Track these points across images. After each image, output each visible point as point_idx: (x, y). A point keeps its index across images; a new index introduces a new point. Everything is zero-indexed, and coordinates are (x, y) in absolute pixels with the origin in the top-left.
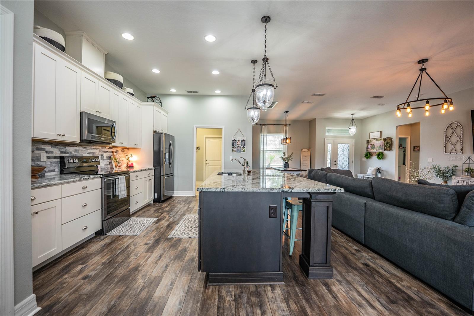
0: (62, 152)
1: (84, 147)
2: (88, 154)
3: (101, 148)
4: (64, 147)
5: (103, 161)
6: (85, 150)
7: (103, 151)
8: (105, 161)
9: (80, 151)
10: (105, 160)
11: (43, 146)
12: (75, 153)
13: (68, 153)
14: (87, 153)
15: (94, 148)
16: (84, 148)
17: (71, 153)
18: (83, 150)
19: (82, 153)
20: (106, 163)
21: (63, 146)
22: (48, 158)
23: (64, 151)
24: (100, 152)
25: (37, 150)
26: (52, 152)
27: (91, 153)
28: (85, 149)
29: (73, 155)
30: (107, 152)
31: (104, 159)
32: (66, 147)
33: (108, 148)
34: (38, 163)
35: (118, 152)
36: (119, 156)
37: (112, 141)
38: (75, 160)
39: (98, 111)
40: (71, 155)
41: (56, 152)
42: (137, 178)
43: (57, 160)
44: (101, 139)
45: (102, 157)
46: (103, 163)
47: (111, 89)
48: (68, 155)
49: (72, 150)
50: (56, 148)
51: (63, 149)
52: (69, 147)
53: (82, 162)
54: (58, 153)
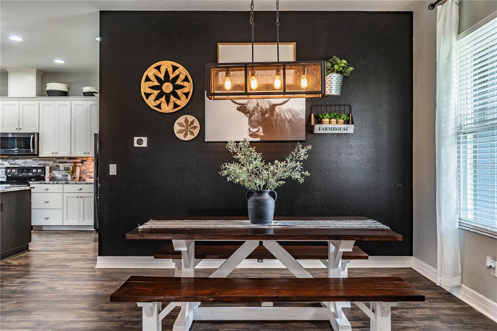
0: (11, 164)
2: (38, 165)
3: (57, 159)
5: (60, 172)
6: (34, 162)
7: (60, 162)
8: (63, 172)
10: (62, 171)
12: (24, 165)
13: (17, 164)
15: (46, 160)
16: (33, 160)
17: (19, 164)
18: (32, 162)
20: (63, 174)
21: (12, 159)
24: (54, 163)
26: (3, 164)
27: (42, 164)
28: (34, 161)
29: (21, 166)
30: (66, 162)
31: (61, 169)
32: (15, 160)
33: (67, 159)
35: (85, 162)
36: (87, 167)
37: (30, 153)
38: (13, 170)
39: (18, 128)
40: (20, 166)
41: (7, 164)
42: (48, 191)
43: (5, 170)
44: (14, 152)
45: (57, 168)
46: (59, 174)
47: (38, 102)
48: (17, 166)
49: (20, 162)
50: (6, 161)
51: (12, 162)
52: (18, 160)
53: (22, 172)
54: (8, 165)
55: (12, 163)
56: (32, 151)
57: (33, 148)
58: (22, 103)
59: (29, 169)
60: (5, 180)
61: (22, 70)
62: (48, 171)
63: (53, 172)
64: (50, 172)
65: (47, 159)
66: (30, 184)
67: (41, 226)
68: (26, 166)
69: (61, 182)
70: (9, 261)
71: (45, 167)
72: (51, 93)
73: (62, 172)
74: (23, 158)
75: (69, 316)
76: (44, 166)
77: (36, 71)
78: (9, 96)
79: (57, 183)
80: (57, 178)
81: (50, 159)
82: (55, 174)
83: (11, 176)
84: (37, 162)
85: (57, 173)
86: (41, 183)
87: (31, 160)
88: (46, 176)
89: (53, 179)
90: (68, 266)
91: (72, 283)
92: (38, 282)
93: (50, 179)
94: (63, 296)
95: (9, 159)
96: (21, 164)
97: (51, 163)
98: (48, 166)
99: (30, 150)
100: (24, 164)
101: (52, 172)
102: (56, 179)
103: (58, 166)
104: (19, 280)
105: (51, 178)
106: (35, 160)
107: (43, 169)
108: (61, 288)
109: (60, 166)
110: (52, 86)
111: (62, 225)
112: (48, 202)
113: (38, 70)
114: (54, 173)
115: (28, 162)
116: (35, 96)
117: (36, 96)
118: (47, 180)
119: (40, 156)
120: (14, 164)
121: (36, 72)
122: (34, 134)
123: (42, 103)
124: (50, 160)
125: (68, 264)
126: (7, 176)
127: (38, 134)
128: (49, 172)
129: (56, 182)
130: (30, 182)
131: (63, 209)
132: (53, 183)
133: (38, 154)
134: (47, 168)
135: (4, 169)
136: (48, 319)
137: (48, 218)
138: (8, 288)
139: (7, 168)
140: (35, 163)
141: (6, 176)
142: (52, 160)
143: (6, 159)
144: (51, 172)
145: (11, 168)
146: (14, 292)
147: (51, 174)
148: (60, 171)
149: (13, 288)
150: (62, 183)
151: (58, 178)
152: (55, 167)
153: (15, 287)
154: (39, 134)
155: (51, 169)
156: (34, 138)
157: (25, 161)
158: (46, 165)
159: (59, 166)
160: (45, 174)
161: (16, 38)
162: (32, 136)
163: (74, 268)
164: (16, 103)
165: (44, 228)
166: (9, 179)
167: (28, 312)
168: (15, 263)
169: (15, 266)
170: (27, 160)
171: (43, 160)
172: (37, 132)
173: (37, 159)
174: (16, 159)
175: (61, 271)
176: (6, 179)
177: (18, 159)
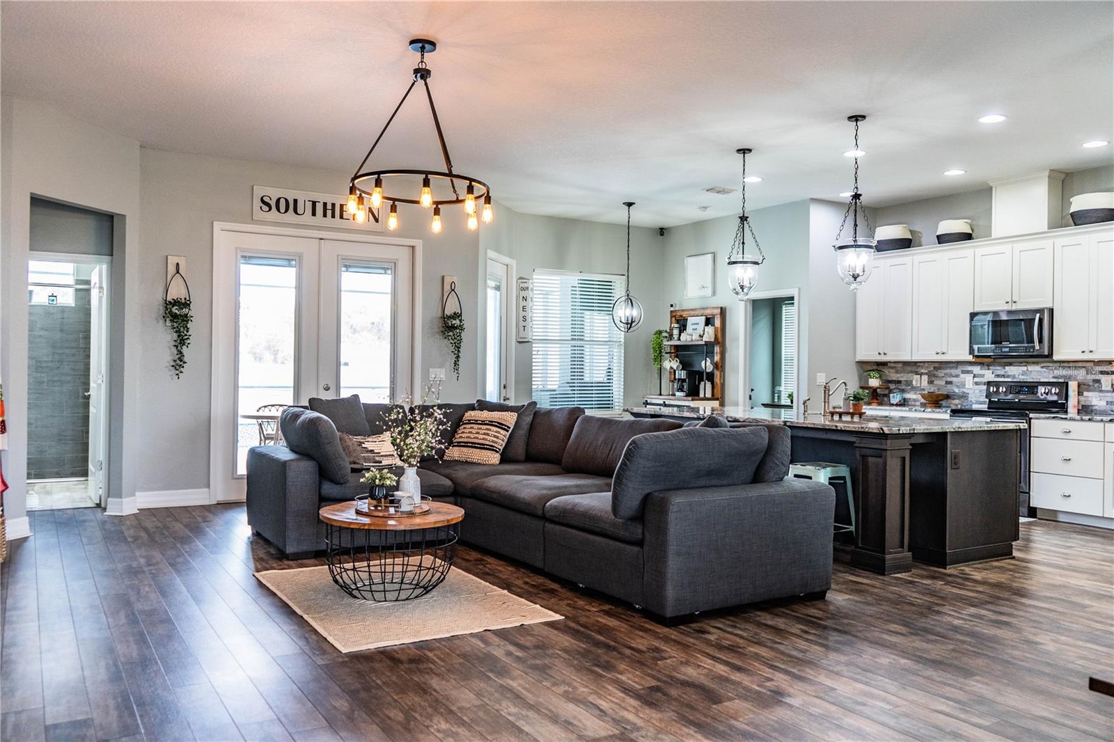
0: (998, 376)
1: (1042, 365)
2: (1054, 377)
3: (1094, 365)
4: (1001, 368)
5: (1101, 394)
6: (1045, 372)
7: (1102, 373)
8: (1109, 394)
9: (1033, 373)
10: (1108, 391)
11: (970, 368)
12: (1023, 377)
13: (1008, 376)
14: (1051, 376)
15: (1069, 367)
16: (1042, 367)
17: (1014, 377)
18: (1040, 372)
19: (1039, 377)
21: (1000, 366)
22: (976, 383)
23: (1002, 373)
24: (1087, 374)
25: (962, 373)
26: (982, 376)
27: (1061, 376)
28: (1045, 370)
29: (1018, 380)
32: (1006, 367)
34: (964, 390)
37: (1034, 352)
38: (1001, 388)
39: (1009, 300)
40: (1015, 380)
41: (989, 375)
42: (1069, 436)
43: (985, 387)
44: (1001, 350)
45: (1096, 385)
46: (1101, 400)
47: (1050, 242)
48: (1009, 380)
49: (1017, 373)
50: (989, 369)
51: (1000, 370)
52: (1012, 368)
53: (1018, 393)
54: (991, 378)
55: (999, 373)
56: (1037, 347)
57: (1041, 341)
58: (1019, 246)
59: (1032, 387)
60: (984, 407)
61: (1020, 178)
62: (1074, 391)
63: (1085, 394)
64: (1079, 395)
65: (1071, 364)
66: (1031, 418)
67: (1055, 512)
68: (1028, 381)
69: (1099, 418)
70: (967, 570)
71: (1067, 383)
72: (1080, 219)
73: (1107, 394)
74: (1021, 363)
75: (1044, 706)
76: (1066, 381)
77: (1048, 174)
78: (993, 237)
79: (1089, 419)
80: (1094, 408)
81: (1080, 364)
82: (1090, 399)
83: (996, 400)
84: (1051, 372)
85: (1096, 398)
86: (1054, 418)
87: (1037, 368)
88: (1069, 402)
89: (1085, 410)
90: (1083, 607)
91: (1080, 643)
92: (1006, 623)
93: (1078, 410)
94: (1049, 664)
95: (994, 366)
96: (1017, 376)
97: (1081, 374)
98: (1075, 380)
99: (1034, 347)
100: (1023, 375)
101: (1083, 395)
102: (1092, 411)
103: (1098, 381)
104: (973, 610)
105: (1080, 408)
106: (1047, 367)
107: (1064, 386)
108: (1051, 647)
109: (1102, 381)
110: (1082, 202)
111: (1102, 515)
112: (1070, 460)
113: (1052, 171)
114: (1088, 397)
115: (1031, 371)
116: (1045, 228)
117: (1049, 229)
118: (1072, 411)
119: (1055, 357)
120: (1003, 376)
121: (1049, 177)
122: (1041, 311)
123: (1060, 242)
124: (1080, 367)
125: (1087, 602)
126: (990, 400)
127: (1051, 311)
128: (1077, 393)
129: (1087, 418)
130: (1031, 415)
131: (1103, 479)
132: (1082, 420)
133: (1050, 355)
134: (1073, 386)
135: (985, 385)
136: (999, 699)
137: (1069, 496)
138: (949, 619)
139: (989, 384)
140: (1046, 374)
141: (988, 400)
142: (1083, 367)
143: (989, 365)
144: (1080, 393)
145: (997, 384)
146: (956, 629)
147: (1082, 398)
148: (1101, 391)
149: (956, 622)
150: (1102, 421)
151: (1096, 407)
152: (1091, 384)
153: (961, 622)
154: (1053, 309)
155: (1081, 388)
156: (1041, 320)
157: (1024, 368)
158: (1070, 378)
159: (1100, 380)
160: (1067, 399)
161: (992, 119)
162: (1038, 315)
163: (1096, 613)
164: (1006, 248)
165: (1061, 518)
166: (993, 406)
167: (968, 673)
168: (978, 576)
169: (975, 581)
170: (1031, 368)
171: (1064, 367)
172: (1050, 305)
173: (1051, 365)
174: (1008, 366)
175: (1066, 613)
176: (986, 406)
177: (1011, 364)
